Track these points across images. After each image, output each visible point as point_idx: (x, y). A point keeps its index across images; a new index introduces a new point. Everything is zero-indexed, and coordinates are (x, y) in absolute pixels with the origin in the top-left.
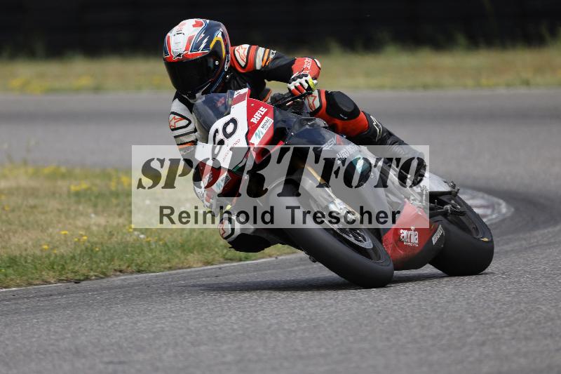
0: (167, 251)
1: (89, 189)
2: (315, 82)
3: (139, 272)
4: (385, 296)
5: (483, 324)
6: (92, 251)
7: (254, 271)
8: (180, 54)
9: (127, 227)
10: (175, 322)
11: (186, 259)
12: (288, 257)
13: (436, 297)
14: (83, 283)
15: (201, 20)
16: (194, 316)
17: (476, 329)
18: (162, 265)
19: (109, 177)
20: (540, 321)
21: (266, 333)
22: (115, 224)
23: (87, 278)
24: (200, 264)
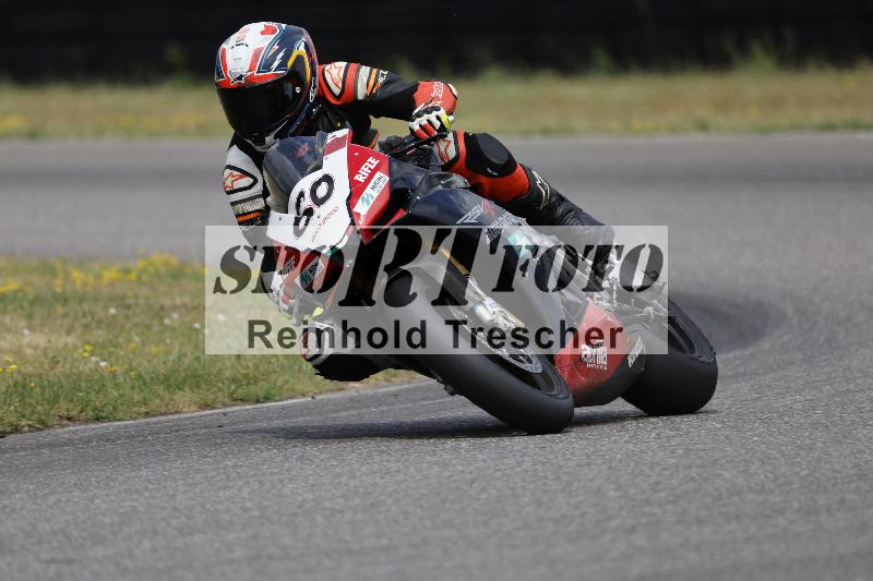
0: (143, 387)
1: (21, 290)
2: (451, 118)
3: (98, 419)
4: (480, 456)
5: (633, 500)
6: (24, 387)
7: (278, 419)
8: (242, 76)
9: (80, 351)
10: (154, 497)
11: (172, 400)
12: (331, 396)
13: (560, 459)
14: (11, 439)
15: (274, 25)
16: (183, 489)
17: (621, 509)
18: (135, 409)
19: (54, 273)
20: (720, 494)
21: (295, 515)
22: (61, 345)
23: (16, 430)
24: (194, 408)
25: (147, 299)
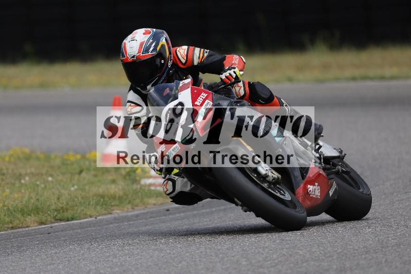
0: (10, 215)
2: (242, 73)
5: (254, 266)
7: (78, 229)
8: (134, 56)
11: (25, 220)
12: (105, 217)
15: (149, 29)
16: (30, 265)
24: (36, 224)
25: (13, 170)
